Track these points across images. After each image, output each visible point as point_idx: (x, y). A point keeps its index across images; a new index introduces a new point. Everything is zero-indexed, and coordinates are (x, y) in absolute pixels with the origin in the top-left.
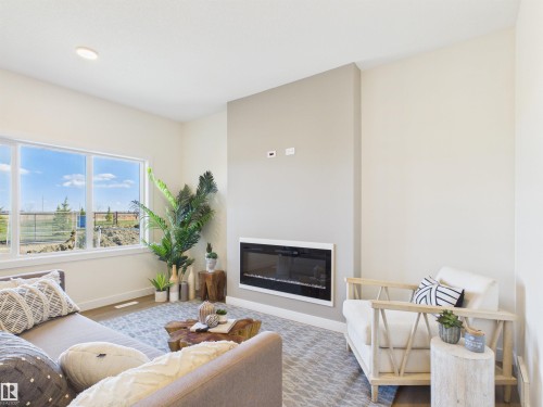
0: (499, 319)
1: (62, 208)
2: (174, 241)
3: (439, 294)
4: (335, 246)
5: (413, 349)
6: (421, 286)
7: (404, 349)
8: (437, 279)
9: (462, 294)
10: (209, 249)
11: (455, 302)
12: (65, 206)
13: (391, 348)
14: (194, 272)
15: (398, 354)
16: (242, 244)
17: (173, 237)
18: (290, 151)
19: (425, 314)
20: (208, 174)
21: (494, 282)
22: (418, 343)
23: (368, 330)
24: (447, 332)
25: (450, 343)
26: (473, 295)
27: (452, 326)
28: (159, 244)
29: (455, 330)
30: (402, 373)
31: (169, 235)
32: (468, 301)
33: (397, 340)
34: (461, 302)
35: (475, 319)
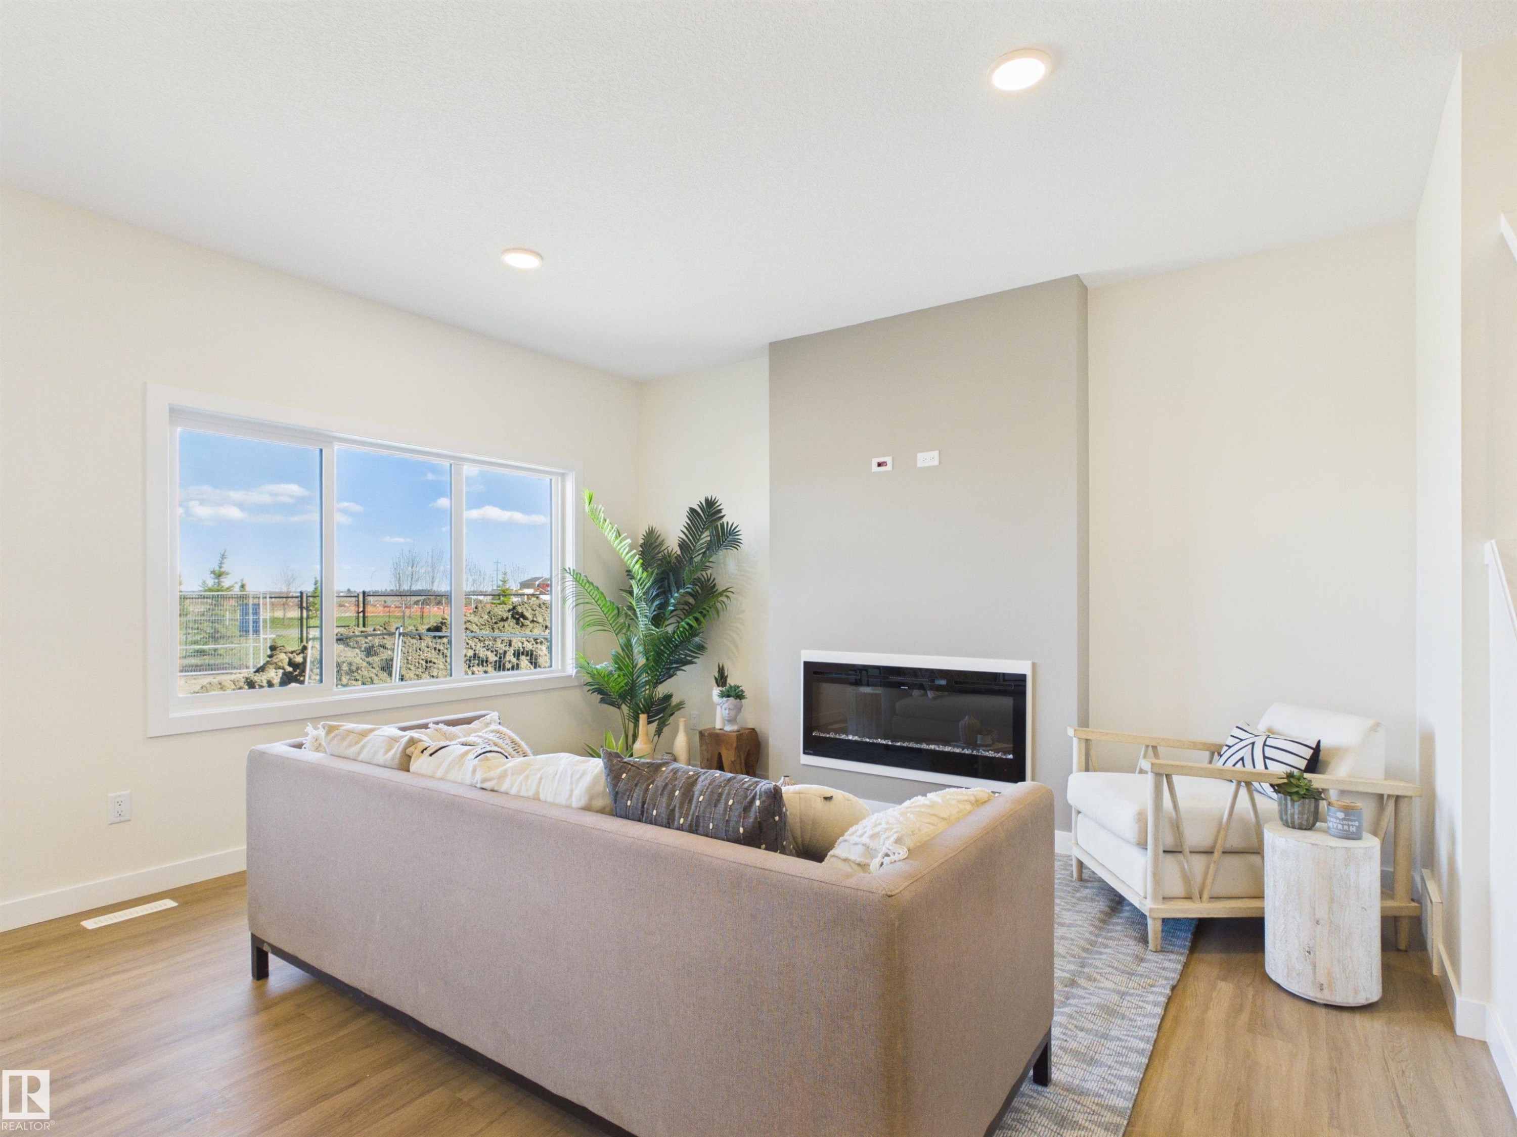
0: (1386, 792)
1: (211, 582)
2: (641, 661)
3: (1269, 752)
4: (1034, 665)
5: (1224, 852)
6: (1230, 741)
7: (1209, 852)
8: (1262, 727)
9: (1317, 750)
10: (721, 679)
11: (1303, 764)
12: (219, 575)
13: (1187, 850)
14: (689, 730)
15: (1198, 864)
16: (807, 665)
17: (638, 649)
18: (928, 459)
19: (1248, 784)
20: (710, 504)
21: (1378, 725)
22: (1234, 841)
23: (1141, 818)
24: (1295, 809)
25: (1301, 828)
26: (1336, 751)
27: (1303, 797)
28: (605, 665)
29: (1309, 804)
30: (1206, 896)
31: (628, 647)
32: (1326, 764)
33: (1195, 836)
34: (1315, 763)
35: (1343, 793)
